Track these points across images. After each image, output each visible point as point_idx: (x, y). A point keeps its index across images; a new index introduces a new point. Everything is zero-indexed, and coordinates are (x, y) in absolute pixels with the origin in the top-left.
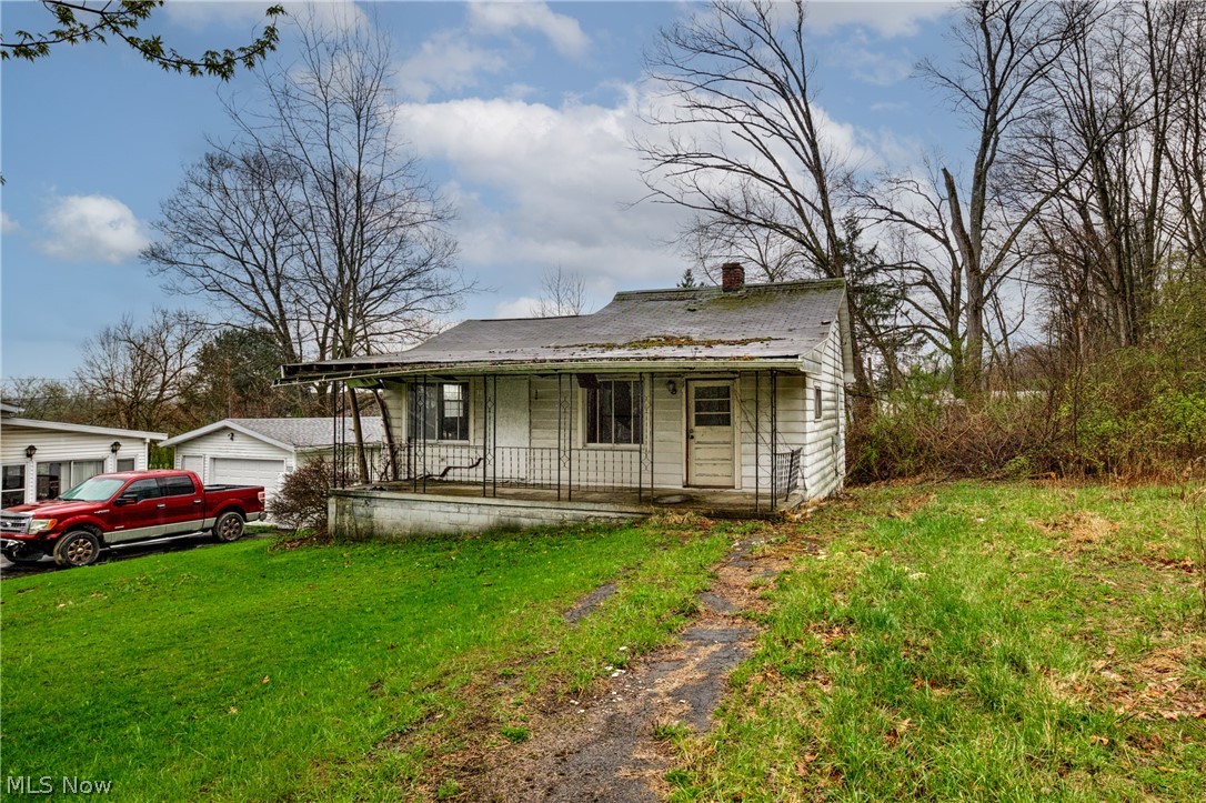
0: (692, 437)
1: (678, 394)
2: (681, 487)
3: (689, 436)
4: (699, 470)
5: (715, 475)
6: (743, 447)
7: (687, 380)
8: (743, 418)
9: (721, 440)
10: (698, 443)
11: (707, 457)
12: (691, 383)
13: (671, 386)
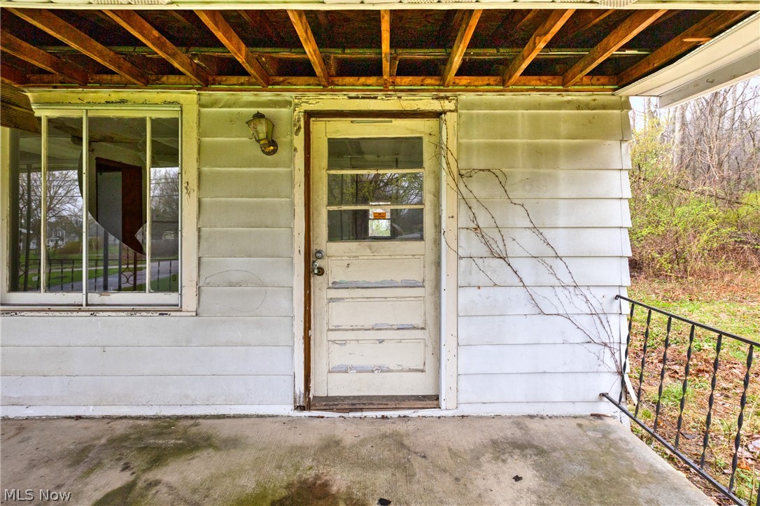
0: (321, 272)
1: (283, 153)
2: (287, 410)
3: (312, 269)
4: (339, 356)
5: (382, 370)
6: (467, 296)
7: (309, 115)
8: (464, 220)
9: (398, 279)
10: (336, 286)
11: (359, 322)
12: (318, 126)
13: (262, 128)
